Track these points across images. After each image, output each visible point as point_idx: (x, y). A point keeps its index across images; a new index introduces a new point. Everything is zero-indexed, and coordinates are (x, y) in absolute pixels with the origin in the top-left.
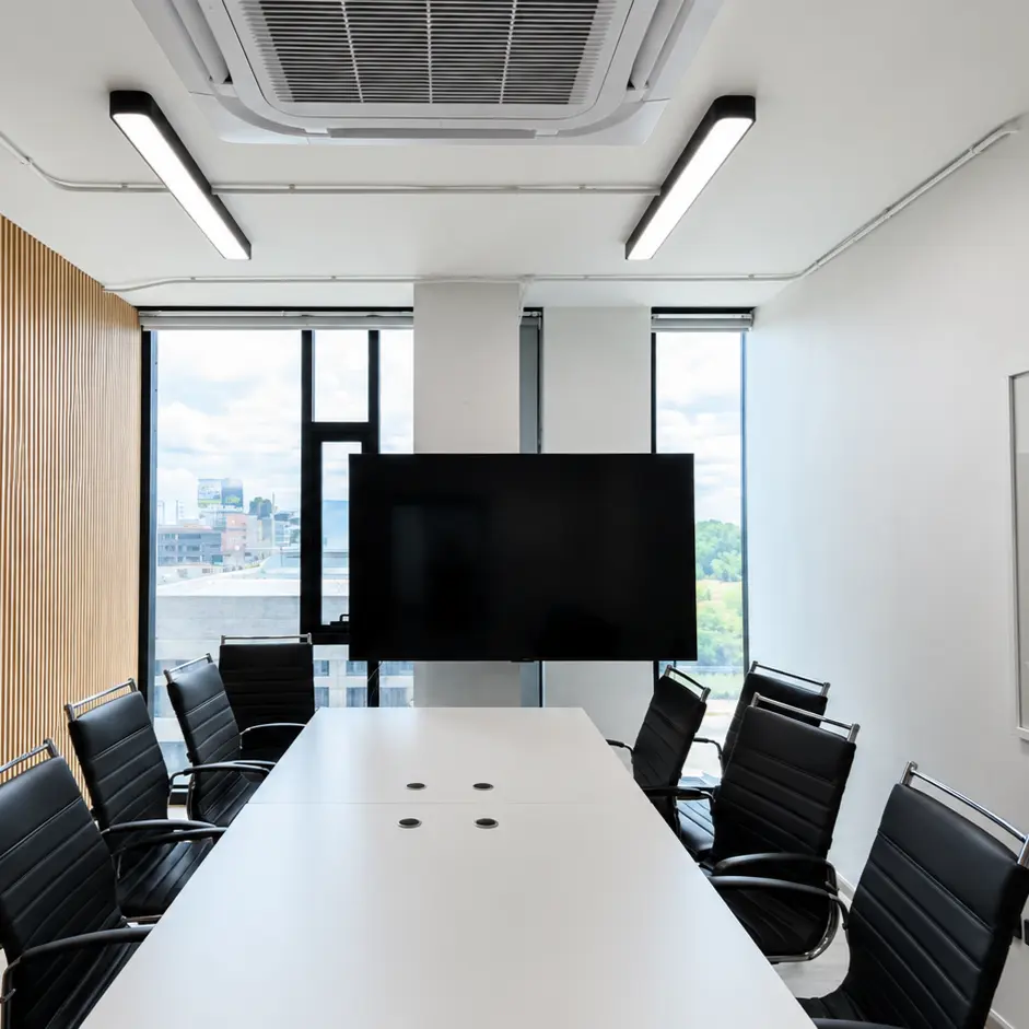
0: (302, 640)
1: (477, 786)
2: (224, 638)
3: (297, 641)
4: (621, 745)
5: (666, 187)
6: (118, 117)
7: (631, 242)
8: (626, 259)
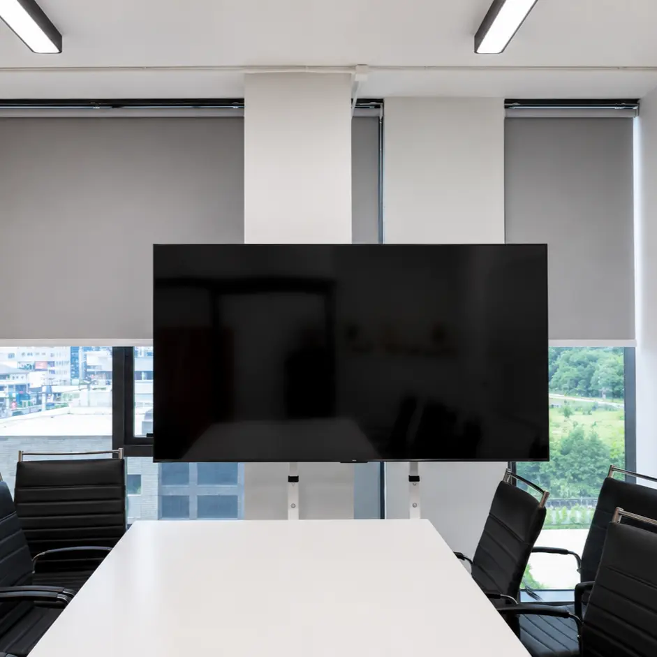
0: (115, 455)
2: (21, 454)
3: (110, 456)
7: (479, 35)
8: (476, 52)
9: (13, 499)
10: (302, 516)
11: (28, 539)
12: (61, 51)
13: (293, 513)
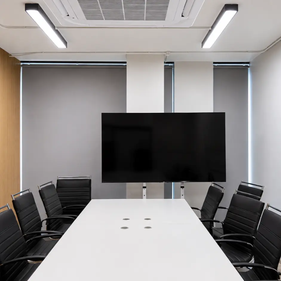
1: (146, 219)
4: (198, 209)
5: (213, 27)
6: (27, 11)
7: (203, 43)
8: (202, 48)
9: (56, 187)
10: (147, 198)
11: (60, 200)
12: (67, 47)
13: (145, 197)
